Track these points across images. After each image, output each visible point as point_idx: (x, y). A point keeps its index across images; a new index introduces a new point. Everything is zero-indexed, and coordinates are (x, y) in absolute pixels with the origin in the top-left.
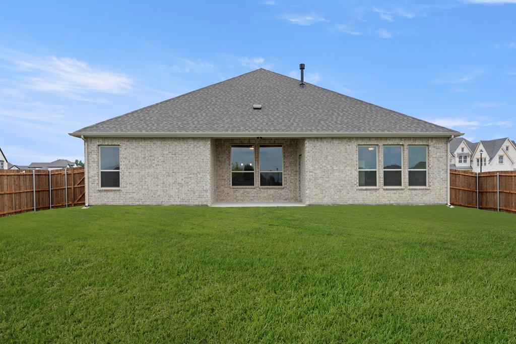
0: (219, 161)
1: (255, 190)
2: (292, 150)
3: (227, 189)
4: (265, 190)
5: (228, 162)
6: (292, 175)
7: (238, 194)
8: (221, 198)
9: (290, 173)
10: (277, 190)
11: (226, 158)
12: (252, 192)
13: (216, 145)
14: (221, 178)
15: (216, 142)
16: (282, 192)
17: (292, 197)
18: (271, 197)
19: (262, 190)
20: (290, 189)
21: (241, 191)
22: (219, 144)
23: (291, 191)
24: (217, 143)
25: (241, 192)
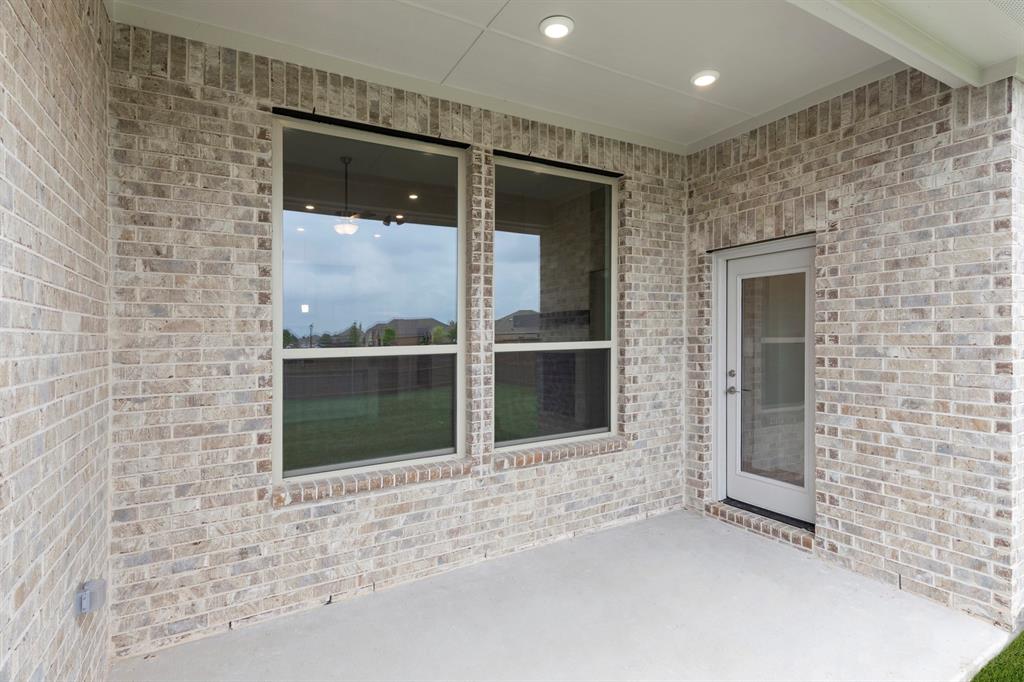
0: (158, 261)
1: (469, 483)
2: (661, 218)
3: (231, 512)
4: (530, 473)
5: (252, 271)
6: (662, 362)
7: (335, 538)
8: (163, 616)
9: (651, 351)
10: (590, 462)
11: (228, 227)
12: (449, 502)
13: (121, 92)
14: (174, 416)
15: (119, 59)
16: (615, 466)
17: (659, 487)
18: (560, 509)
19: (512, 475)
20: (650, 445)
21: (366, 509)
22: (150, 86)
23: (653, 452)
24: (133, 82)
25: (369, 516)
